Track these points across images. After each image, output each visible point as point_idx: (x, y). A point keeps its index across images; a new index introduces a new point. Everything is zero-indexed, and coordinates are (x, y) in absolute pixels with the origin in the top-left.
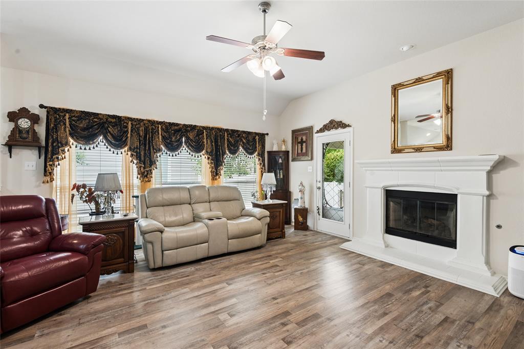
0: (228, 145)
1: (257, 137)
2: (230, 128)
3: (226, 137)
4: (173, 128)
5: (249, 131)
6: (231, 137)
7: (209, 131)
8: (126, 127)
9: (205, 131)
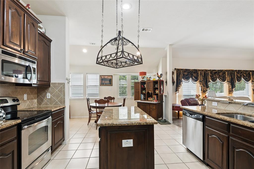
0: (237, 77)
1: (251, 73)
2: (237, 69)
3: (236, 74)
4: (214, 72)
5: (247, 70)
6: (238, 73)
7: (228, 72)
8: (198, 73)
9: (226, 72)
